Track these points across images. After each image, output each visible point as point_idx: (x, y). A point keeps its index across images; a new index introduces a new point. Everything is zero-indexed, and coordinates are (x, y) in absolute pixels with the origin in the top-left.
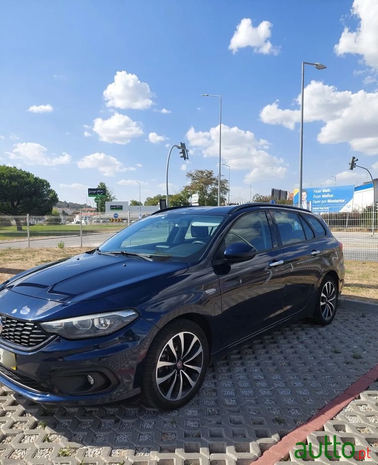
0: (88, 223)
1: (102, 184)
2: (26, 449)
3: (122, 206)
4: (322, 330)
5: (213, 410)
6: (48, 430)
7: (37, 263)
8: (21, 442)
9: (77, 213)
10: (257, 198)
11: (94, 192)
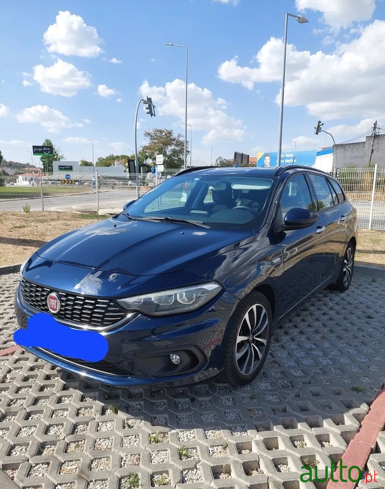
0: (35, 184)
1: (47, 141)
2: (108, 438)
3: (71, 167)
4: (343, 295)
5: (285, 382)
6: (122, 415)
7: (10, 229)
8: (98, 431)
9: (20, 174)
10: (221, 162)
11: (40, 150)
